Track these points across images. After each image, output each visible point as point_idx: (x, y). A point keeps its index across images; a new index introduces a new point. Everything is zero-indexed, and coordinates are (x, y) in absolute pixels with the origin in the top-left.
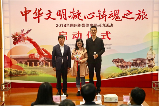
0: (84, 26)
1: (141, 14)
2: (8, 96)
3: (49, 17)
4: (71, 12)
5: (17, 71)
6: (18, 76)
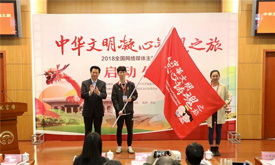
0: (139, 59)
1: (213, 44)
2: (41, 151)
3: (93, 48)
4: (121, 41)
5: (51, 119)
6: (53, 126)
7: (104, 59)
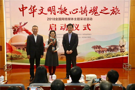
0: (70, 20)
1: (114, 10)
2: (9, 75)
3: (42, 12)
4: (59, 9)
5: (16, 56)
6: (17, 59)
7: (49, 19)
